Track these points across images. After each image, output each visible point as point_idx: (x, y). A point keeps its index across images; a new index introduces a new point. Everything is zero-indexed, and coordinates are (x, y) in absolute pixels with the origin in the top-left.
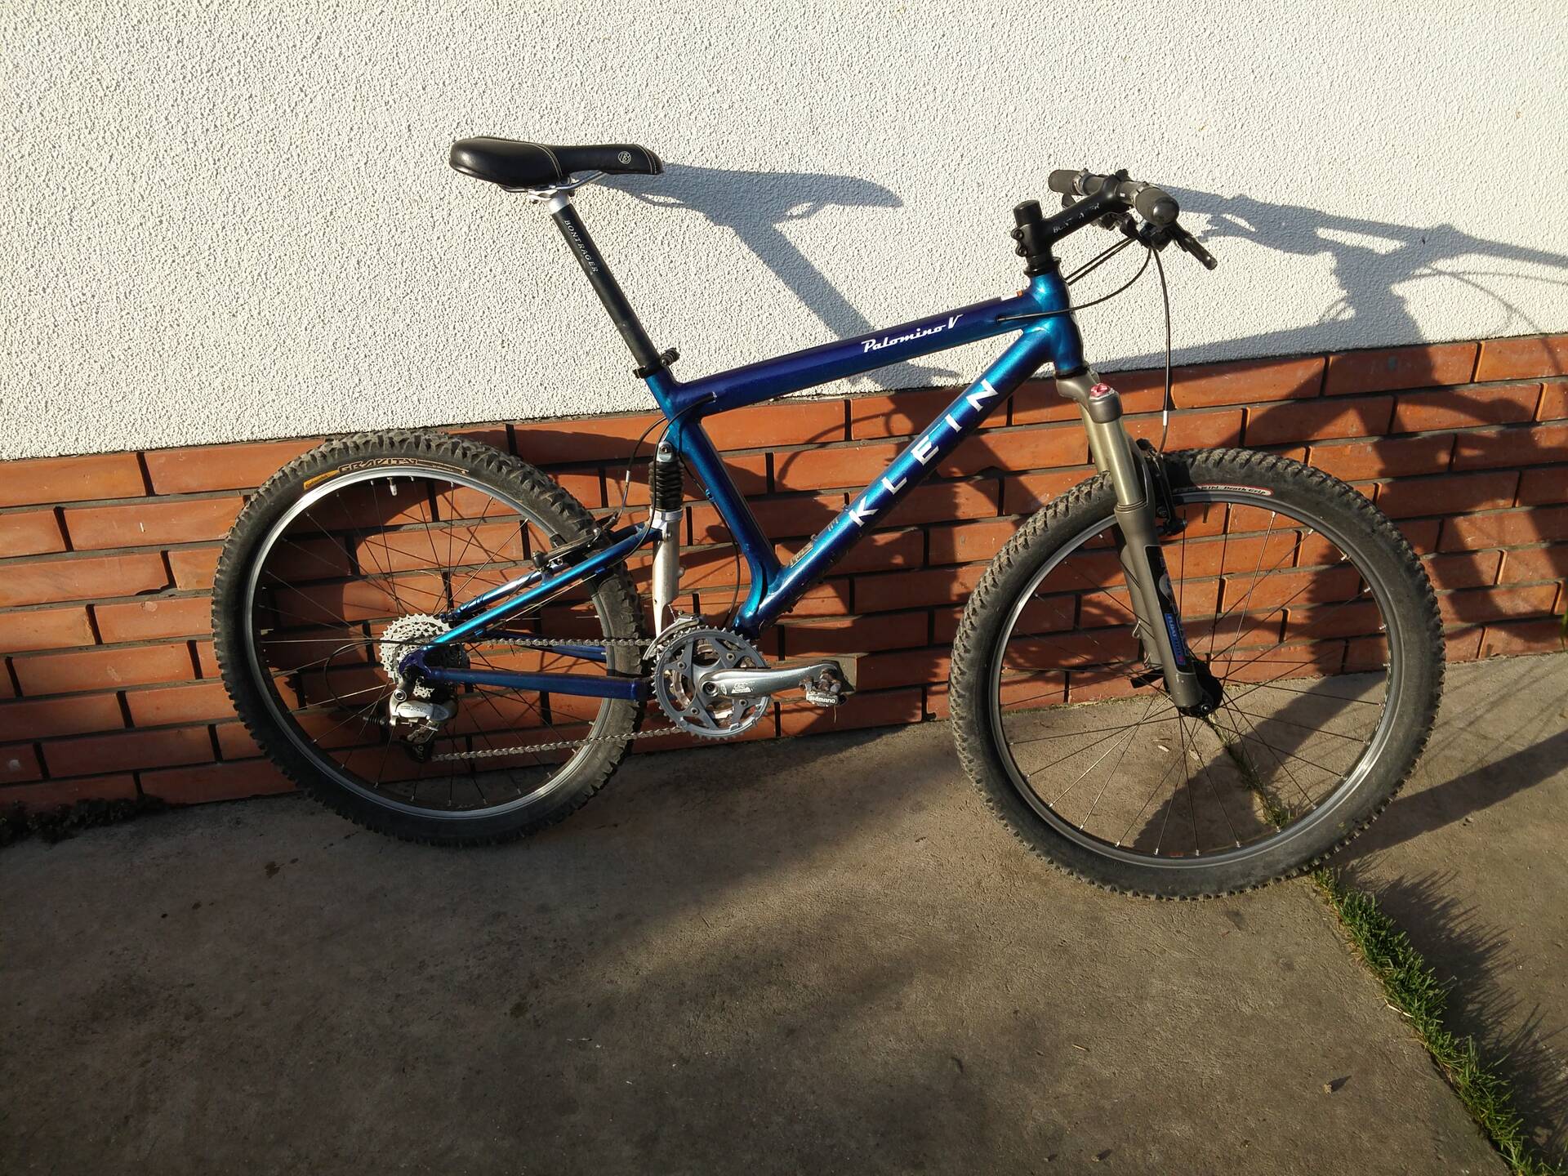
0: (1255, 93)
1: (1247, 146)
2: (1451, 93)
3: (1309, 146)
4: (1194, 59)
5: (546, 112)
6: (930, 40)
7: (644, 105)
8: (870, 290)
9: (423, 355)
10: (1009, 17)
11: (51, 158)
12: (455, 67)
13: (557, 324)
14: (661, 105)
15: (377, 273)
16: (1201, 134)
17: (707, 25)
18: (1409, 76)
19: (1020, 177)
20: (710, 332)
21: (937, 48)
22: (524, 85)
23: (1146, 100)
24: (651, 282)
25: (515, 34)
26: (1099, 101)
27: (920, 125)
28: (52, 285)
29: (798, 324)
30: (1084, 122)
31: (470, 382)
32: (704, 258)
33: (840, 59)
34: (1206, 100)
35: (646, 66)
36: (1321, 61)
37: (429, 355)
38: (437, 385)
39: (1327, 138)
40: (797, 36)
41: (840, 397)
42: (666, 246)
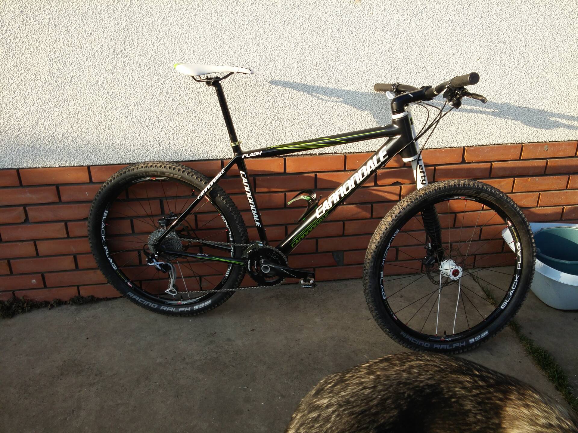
0: (498, 47)
1: (495, 66)
2: (569, 49)
3: (517, 67)
4: (476, 34)
5: (242, 47)
6: (381, 25)
7: (277, 46)
8: (356, 115)
9: (193, 134)
10: (410, 17)
11: (65, 58)
12: (211, 30)
13: (242, 124)
14: (283, 46)
15: (179, 104)
16: (478, 61)
17: (302, 17)
18: (554, 43)
19: (412, 75)
20: (297, 129)
21: (383, 28)
22: (236, 37)
23: (459, 48)
24: (277, 109)
25: (233, 19)
26: (441, 48)
27: (376, 55)
28: (62, 105)
29: (329, 126)
30: (436, 56)
31: (209, 144)
32: (296, 102)
33: (349, 31)
34: (481, 49)
35: (279, 31)
36: (522, 36)
37: (195, 134)
38: (197, 145)
39: (524, 64)
40: (334, 22)
41: (343, 154)
42: (283, 97)
